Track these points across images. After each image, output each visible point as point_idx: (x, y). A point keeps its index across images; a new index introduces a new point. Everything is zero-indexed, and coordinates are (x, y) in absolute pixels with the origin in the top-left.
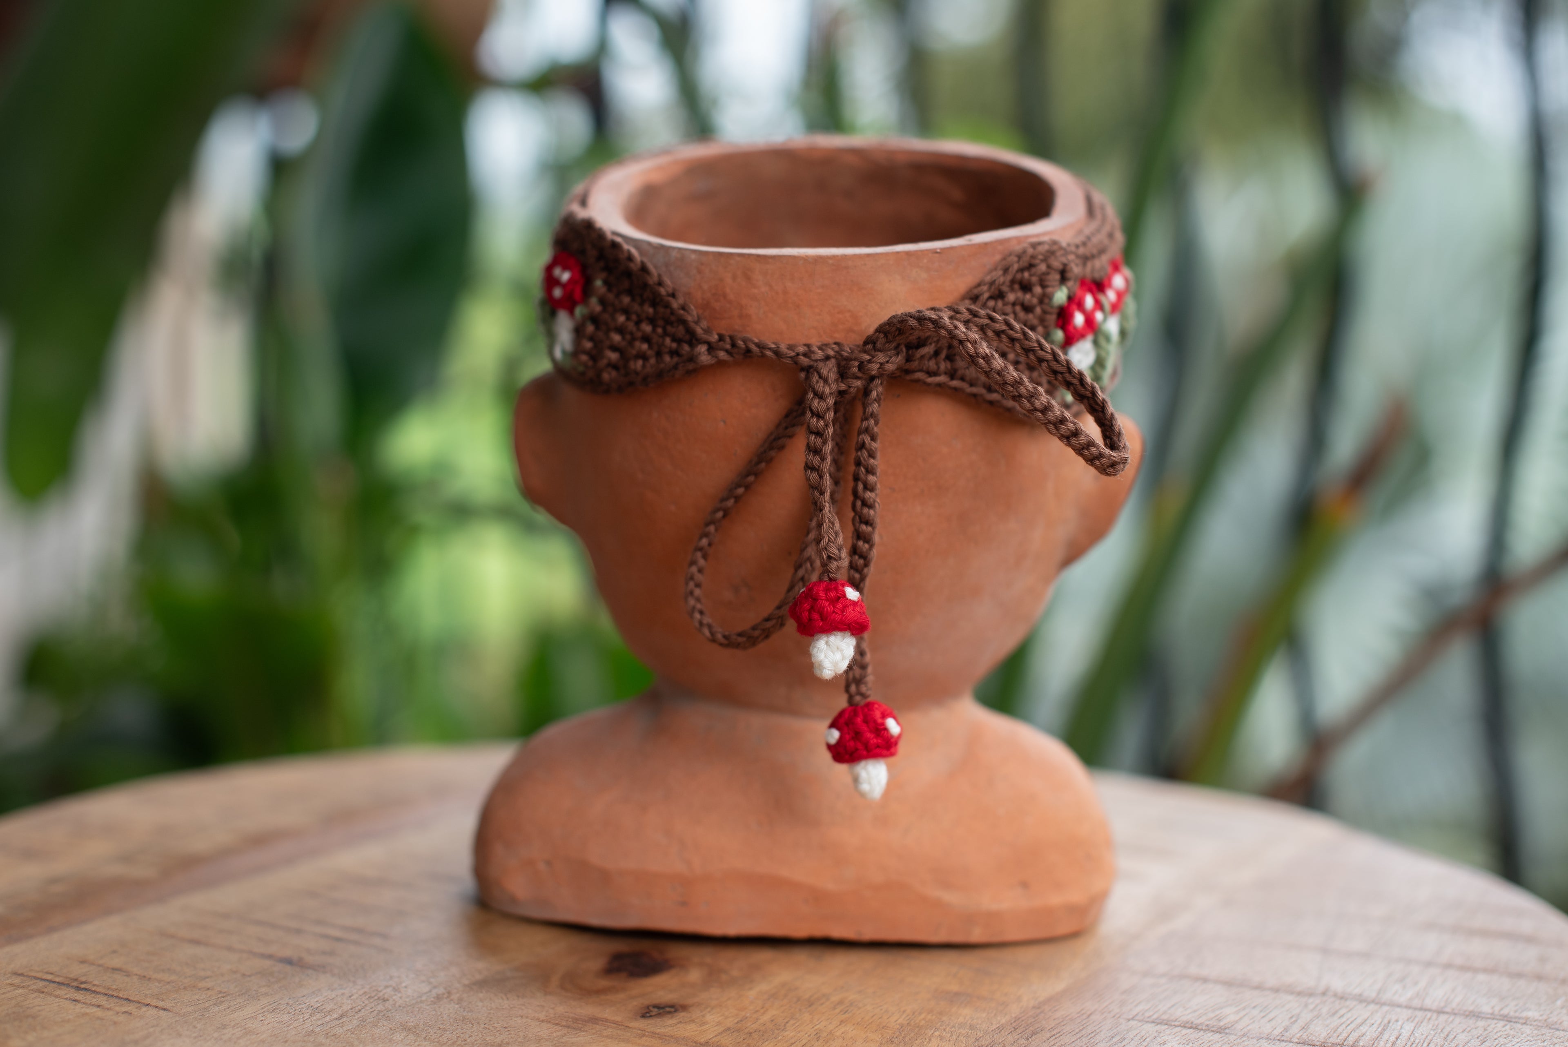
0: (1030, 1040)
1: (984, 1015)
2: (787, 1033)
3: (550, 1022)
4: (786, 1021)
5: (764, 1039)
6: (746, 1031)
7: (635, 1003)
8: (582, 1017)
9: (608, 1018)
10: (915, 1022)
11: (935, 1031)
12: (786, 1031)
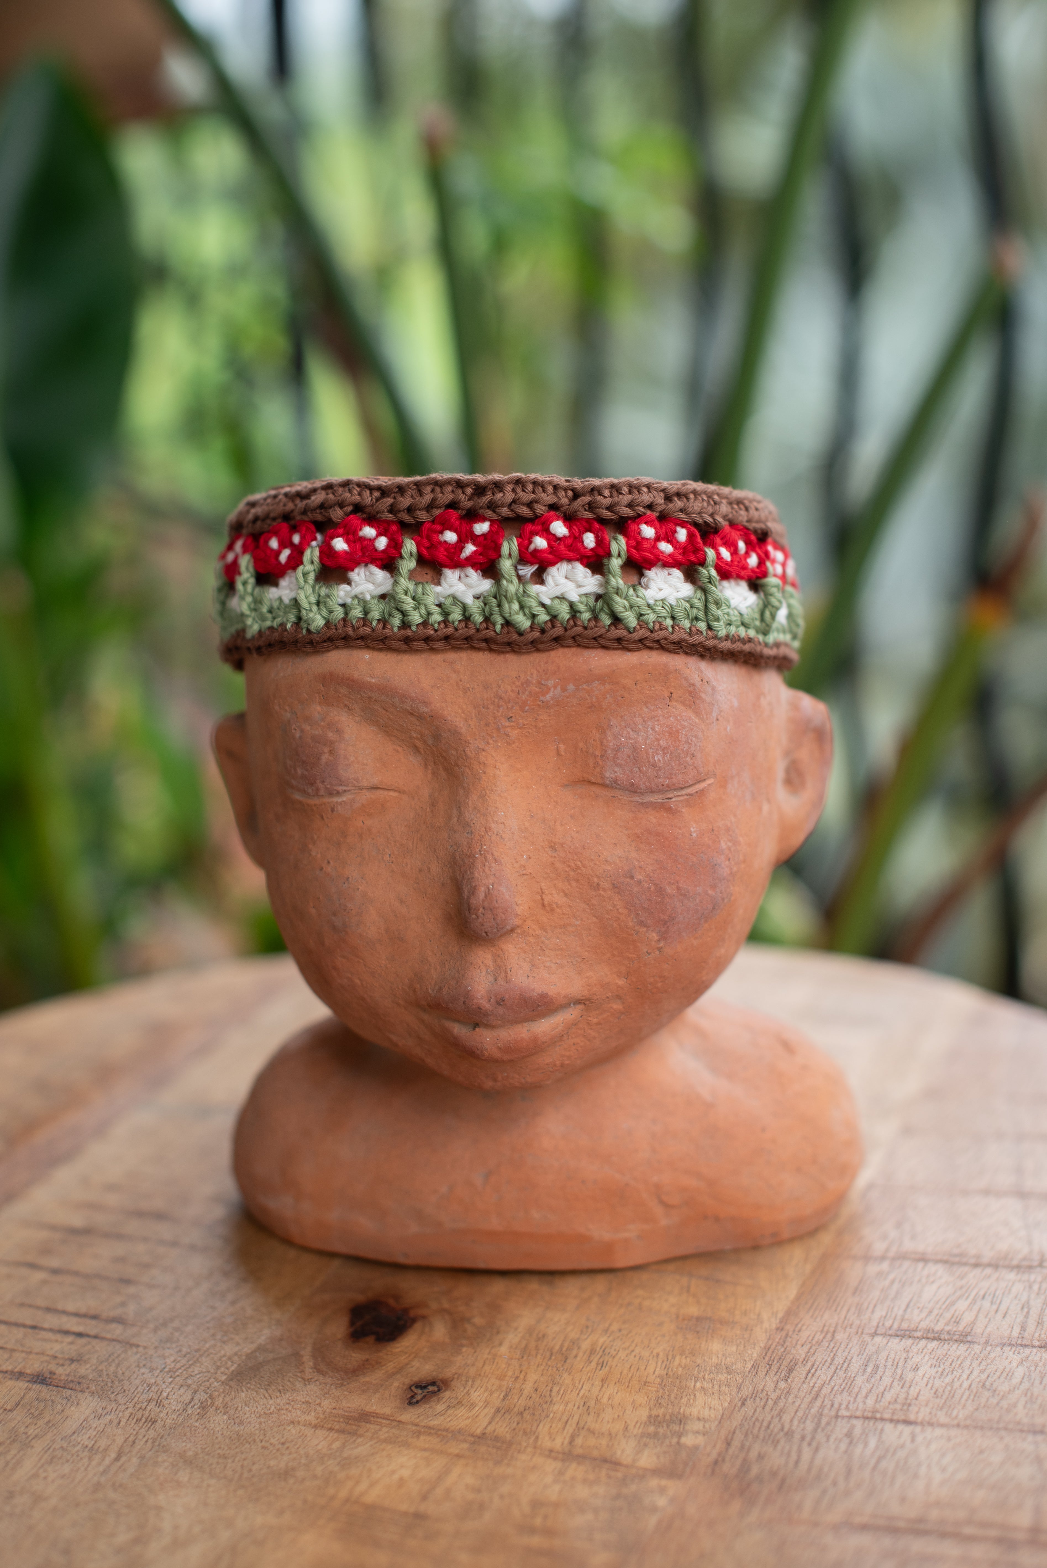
0: (789, 1381)
1: (734, 1349)
2: (556, 1407)
3: (323, 1427)
4: (549, 1388)
5: (536, 1420)
6: (516, 1410)
7: (396, 1384)
8: (351, 1414)
9: (378, 1411)
10: (672, 1370)
11: (696, 1382)
12: (554, 1404)
